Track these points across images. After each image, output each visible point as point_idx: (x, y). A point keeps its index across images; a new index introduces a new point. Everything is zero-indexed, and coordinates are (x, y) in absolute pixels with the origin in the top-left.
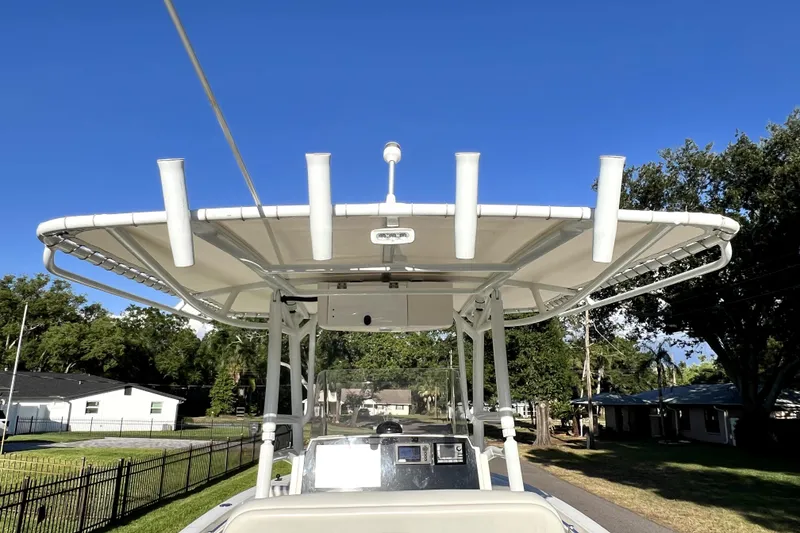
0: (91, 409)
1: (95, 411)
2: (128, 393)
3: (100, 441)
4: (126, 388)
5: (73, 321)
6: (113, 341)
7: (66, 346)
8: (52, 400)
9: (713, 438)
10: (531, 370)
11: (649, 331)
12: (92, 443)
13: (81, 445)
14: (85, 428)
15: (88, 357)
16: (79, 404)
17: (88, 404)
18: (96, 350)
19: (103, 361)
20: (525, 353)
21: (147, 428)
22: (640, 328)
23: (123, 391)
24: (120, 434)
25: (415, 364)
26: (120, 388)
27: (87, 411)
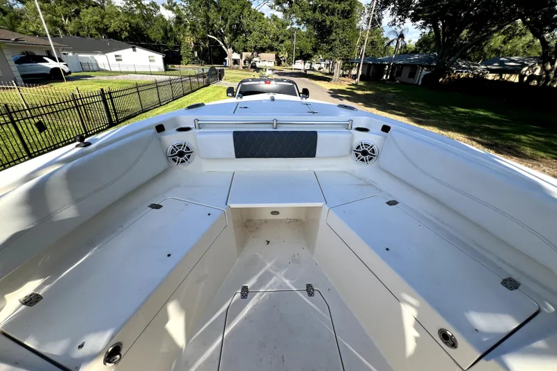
0: (118, 59)
1: (121, 60)
2: (134, 50)
3: (125, 76)
4: (133, 47)
5: (94, 6)
6: (121, 20)
7: (96, 22)
8: (97, 53)
9: (411, 81)
10: (337, 42)
11: (401, 21)
12: (121, 77)
13: (114, 78)
14: (117, 69)
15: (111, 30)
16: (111, 55)
17: (116, 56)
18: (114, 25)
19: (120, 32)
20: (336, 32)
21: (148, 70)
22: (397, 19)
23: (131, 49)
24: (136, 73)
25: (278, 38)
26: (130, 47)
27: (117, 60)
